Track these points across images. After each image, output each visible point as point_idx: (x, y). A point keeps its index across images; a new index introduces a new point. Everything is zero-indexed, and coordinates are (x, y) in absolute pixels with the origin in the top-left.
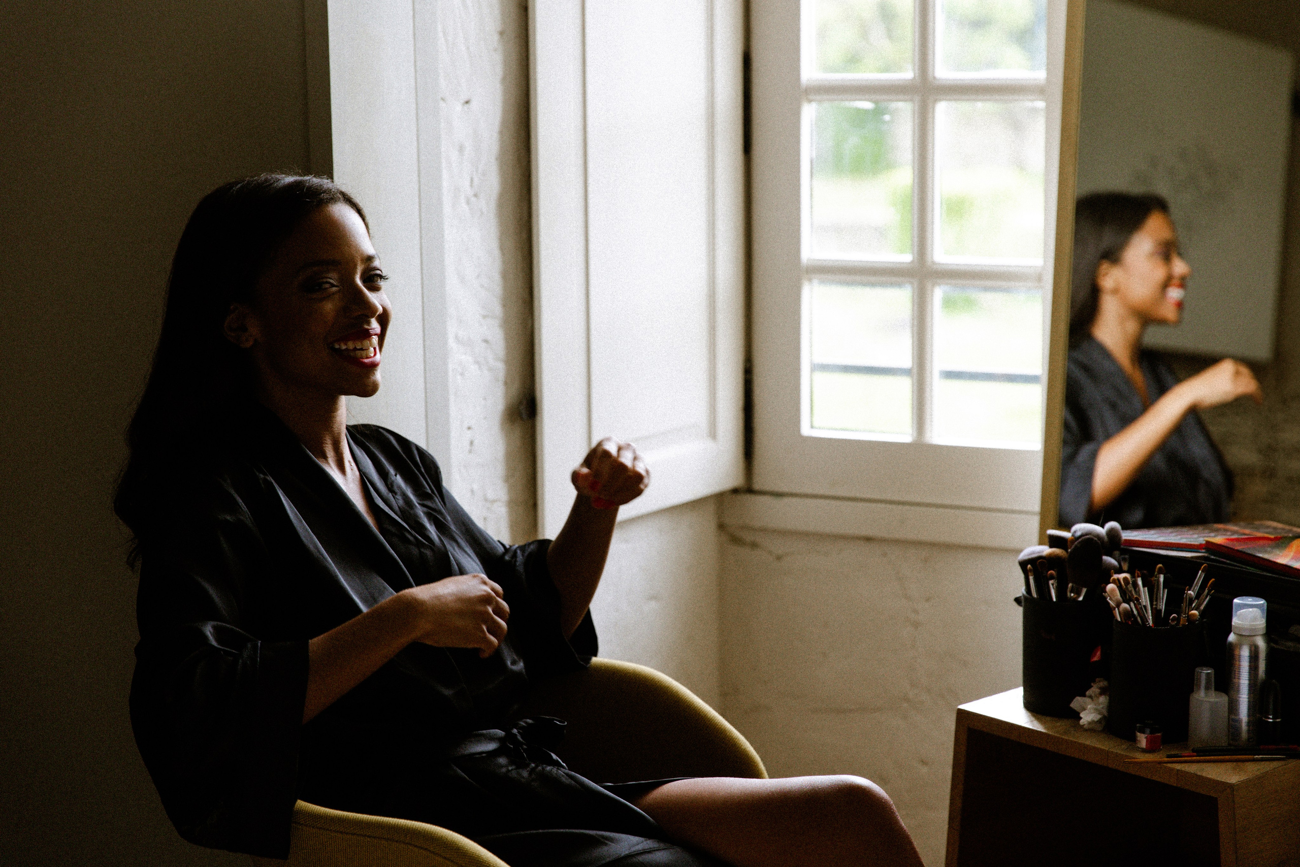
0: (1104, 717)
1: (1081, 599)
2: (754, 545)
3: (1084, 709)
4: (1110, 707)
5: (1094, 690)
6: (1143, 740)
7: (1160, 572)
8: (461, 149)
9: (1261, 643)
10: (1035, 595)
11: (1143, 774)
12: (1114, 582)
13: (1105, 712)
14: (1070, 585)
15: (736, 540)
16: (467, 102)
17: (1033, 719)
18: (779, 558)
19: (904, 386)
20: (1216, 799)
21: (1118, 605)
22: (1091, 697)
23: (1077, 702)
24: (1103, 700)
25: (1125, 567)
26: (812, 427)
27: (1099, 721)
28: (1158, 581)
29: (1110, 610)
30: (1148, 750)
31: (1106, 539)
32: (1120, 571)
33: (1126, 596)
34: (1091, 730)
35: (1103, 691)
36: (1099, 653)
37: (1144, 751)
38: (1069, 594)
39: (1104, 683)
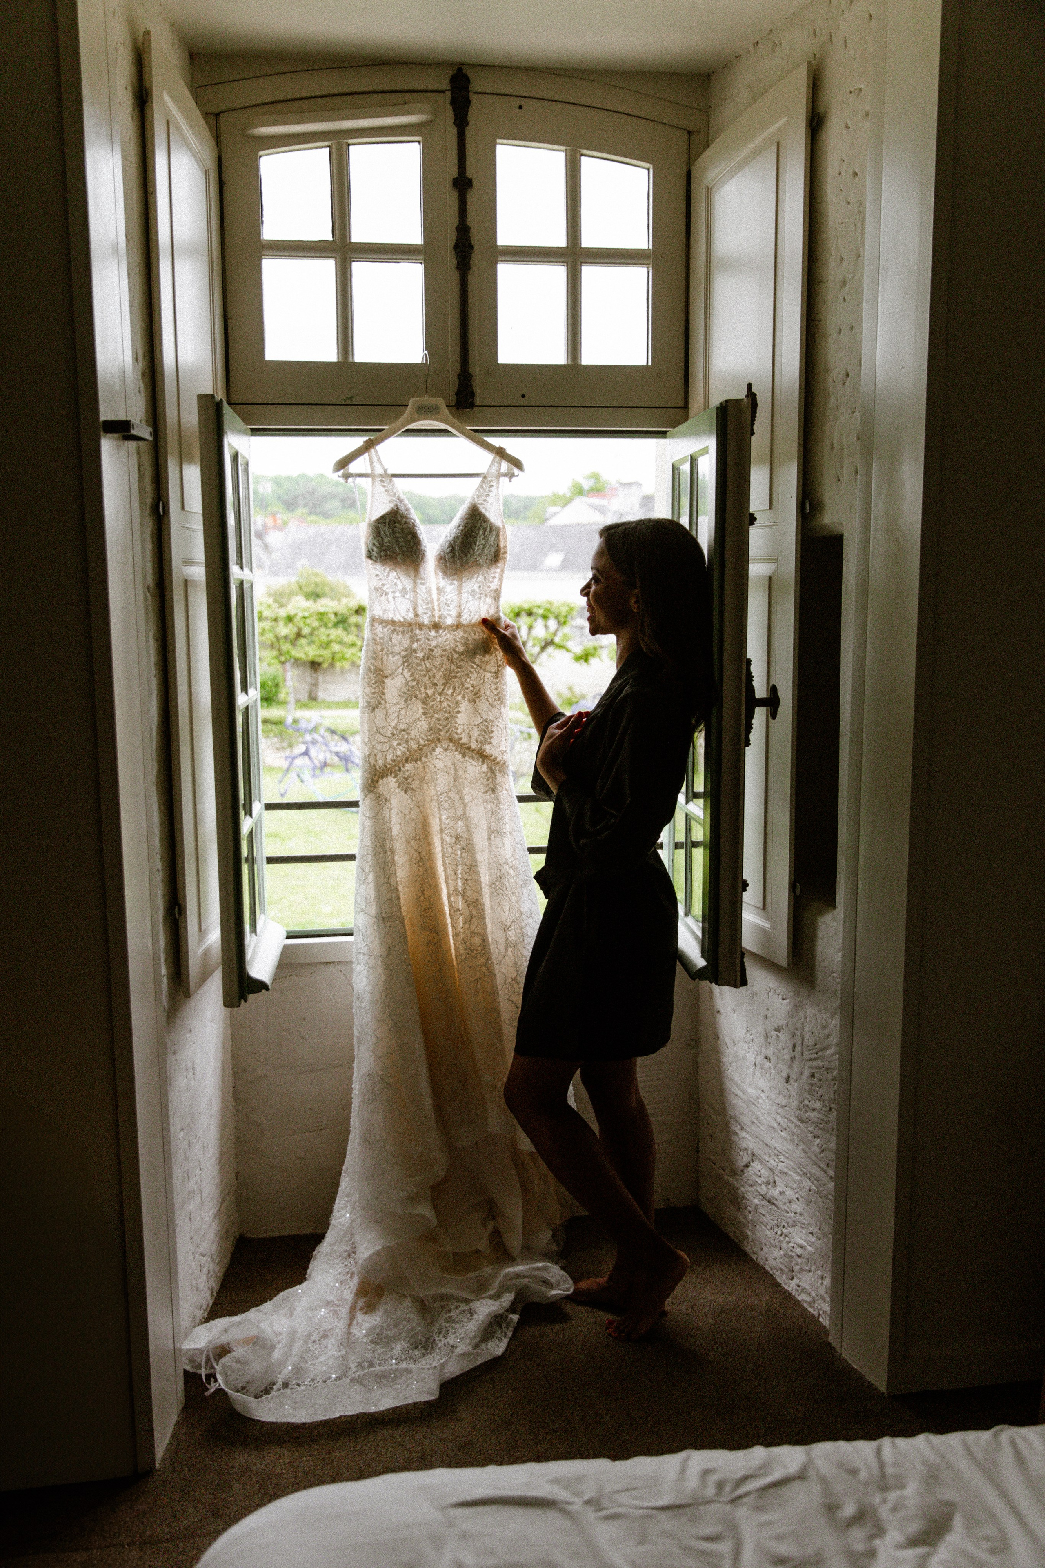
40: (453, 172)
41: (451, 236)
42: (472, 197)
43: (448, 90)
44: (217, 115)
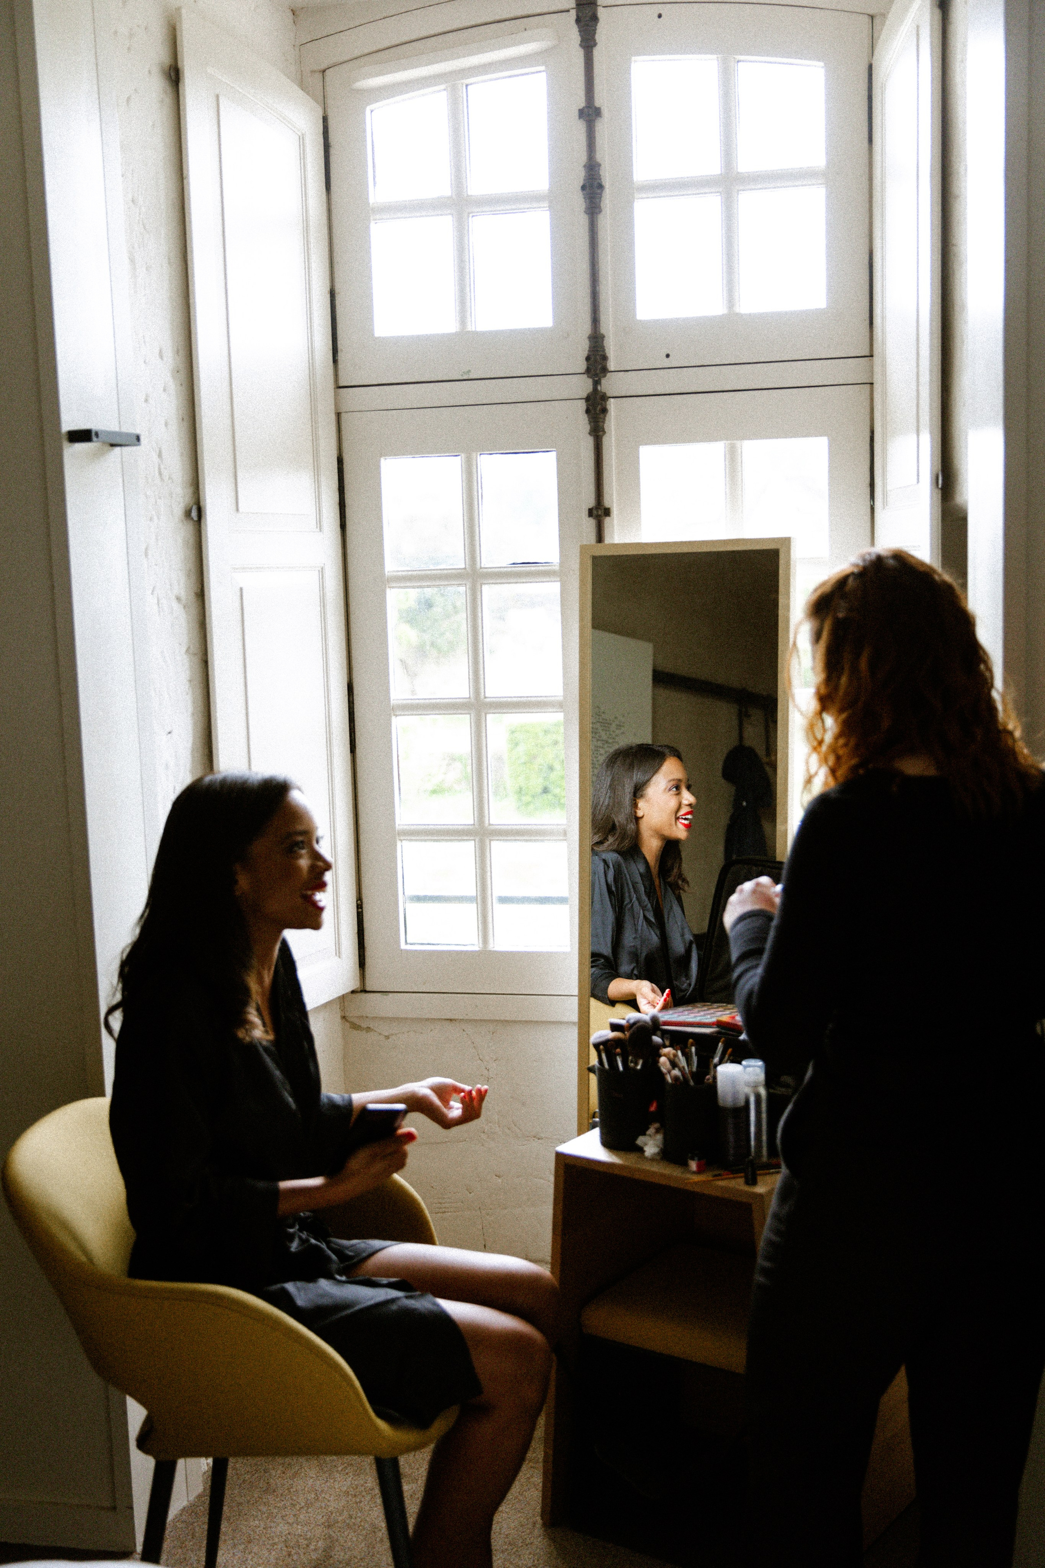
0: (661, 1150)
1: (639, 1067)
2: (368, 1029)
3: (646, 1144)
4: (665, 1140)
5: (651, 1131)
6: (693, 1165)
7: (692, 1045)
8: (167, 767)
9: (763, 1091)
10: (606, 1066)
11: (697, 1189)
12: (665, 1055)
13: (661, 1146)
14: (630, 1058)
15: (355, 1027)
16: (170, 733)
17: (611, 1154)
18: (387, 1037)
19: (471, 910)
20: (750, 1205)
21: (669, 1072)
22: (650, 1136)
23: (640, 1140)
24: (659, 1137)
25: (667, 1043)
26: (406, 943)
27: (658, 1153)
28: (691, 1051)
29: (662, 1075)
30: (700, 1171)
31: (650, 1023)
32: (665, 1046)
33: (674, 1064)
34: (652, 1159)
35: (657, 1131)
36: (655, 1105)
37: (694, 1173)
38: (630, 1064)
39: (657, 1125)
40: (580, 102)
41: (579, 176)
42: (602, 127)
43: (573, 9)
44: (324, 71)
